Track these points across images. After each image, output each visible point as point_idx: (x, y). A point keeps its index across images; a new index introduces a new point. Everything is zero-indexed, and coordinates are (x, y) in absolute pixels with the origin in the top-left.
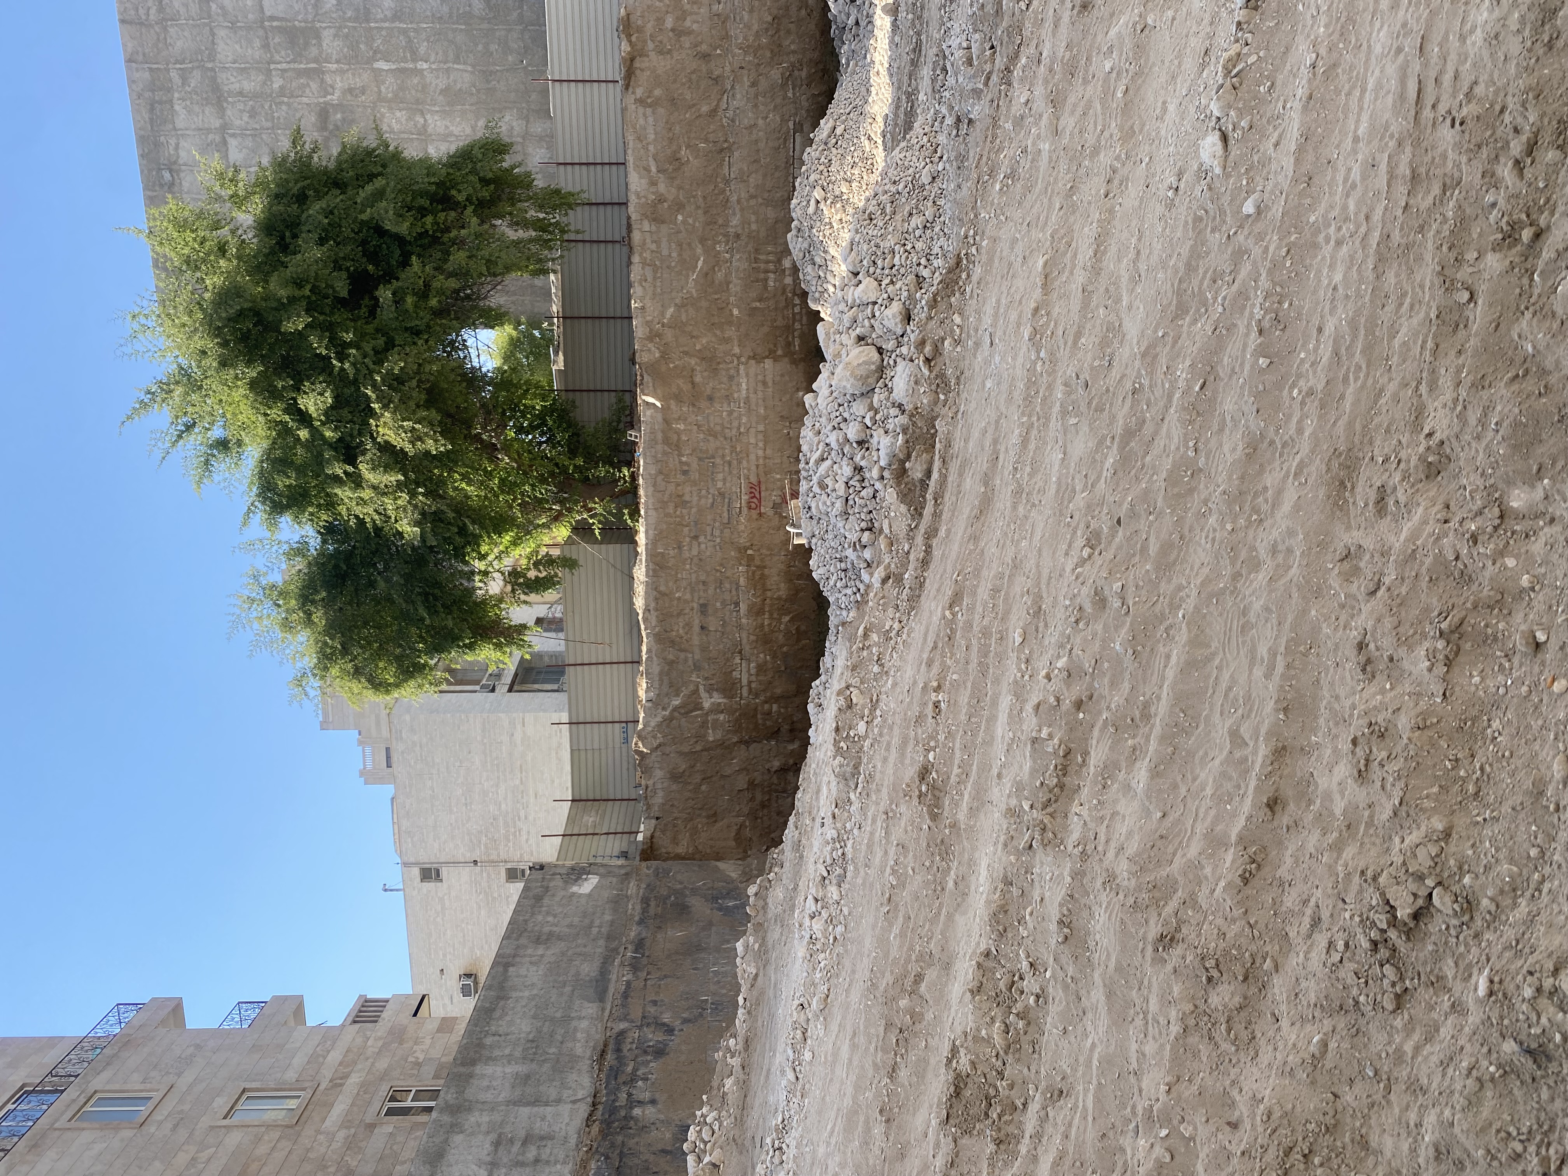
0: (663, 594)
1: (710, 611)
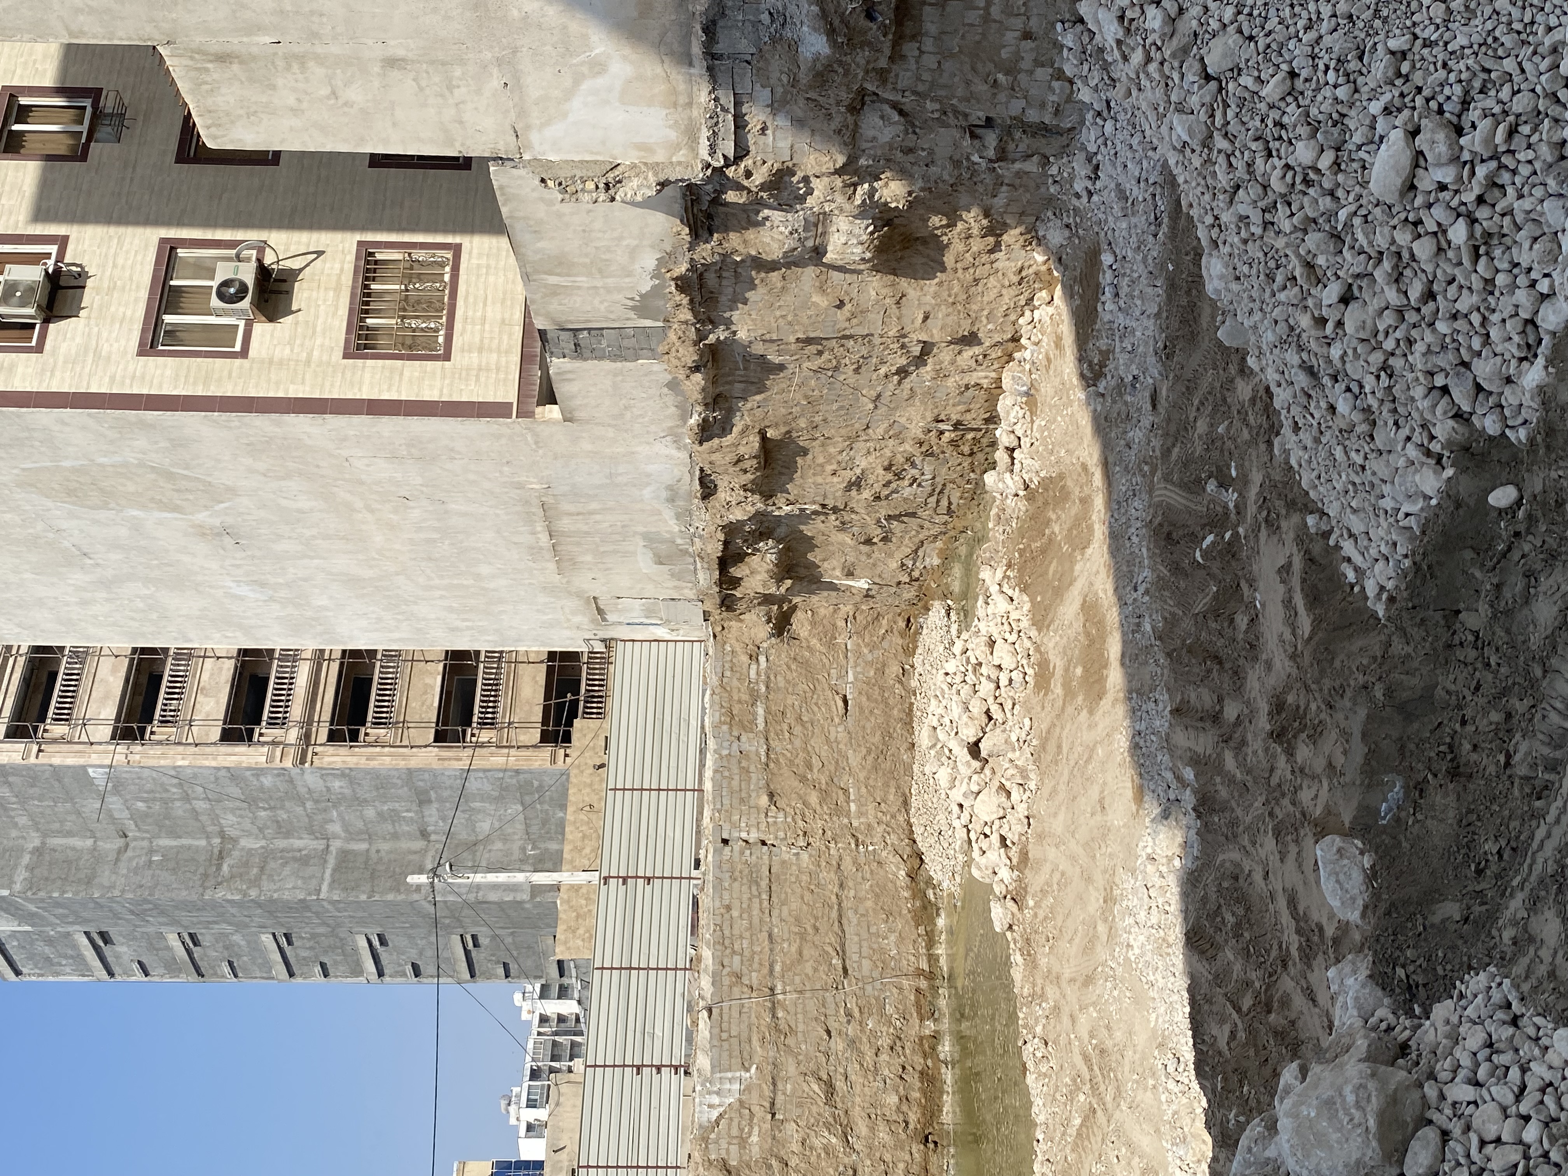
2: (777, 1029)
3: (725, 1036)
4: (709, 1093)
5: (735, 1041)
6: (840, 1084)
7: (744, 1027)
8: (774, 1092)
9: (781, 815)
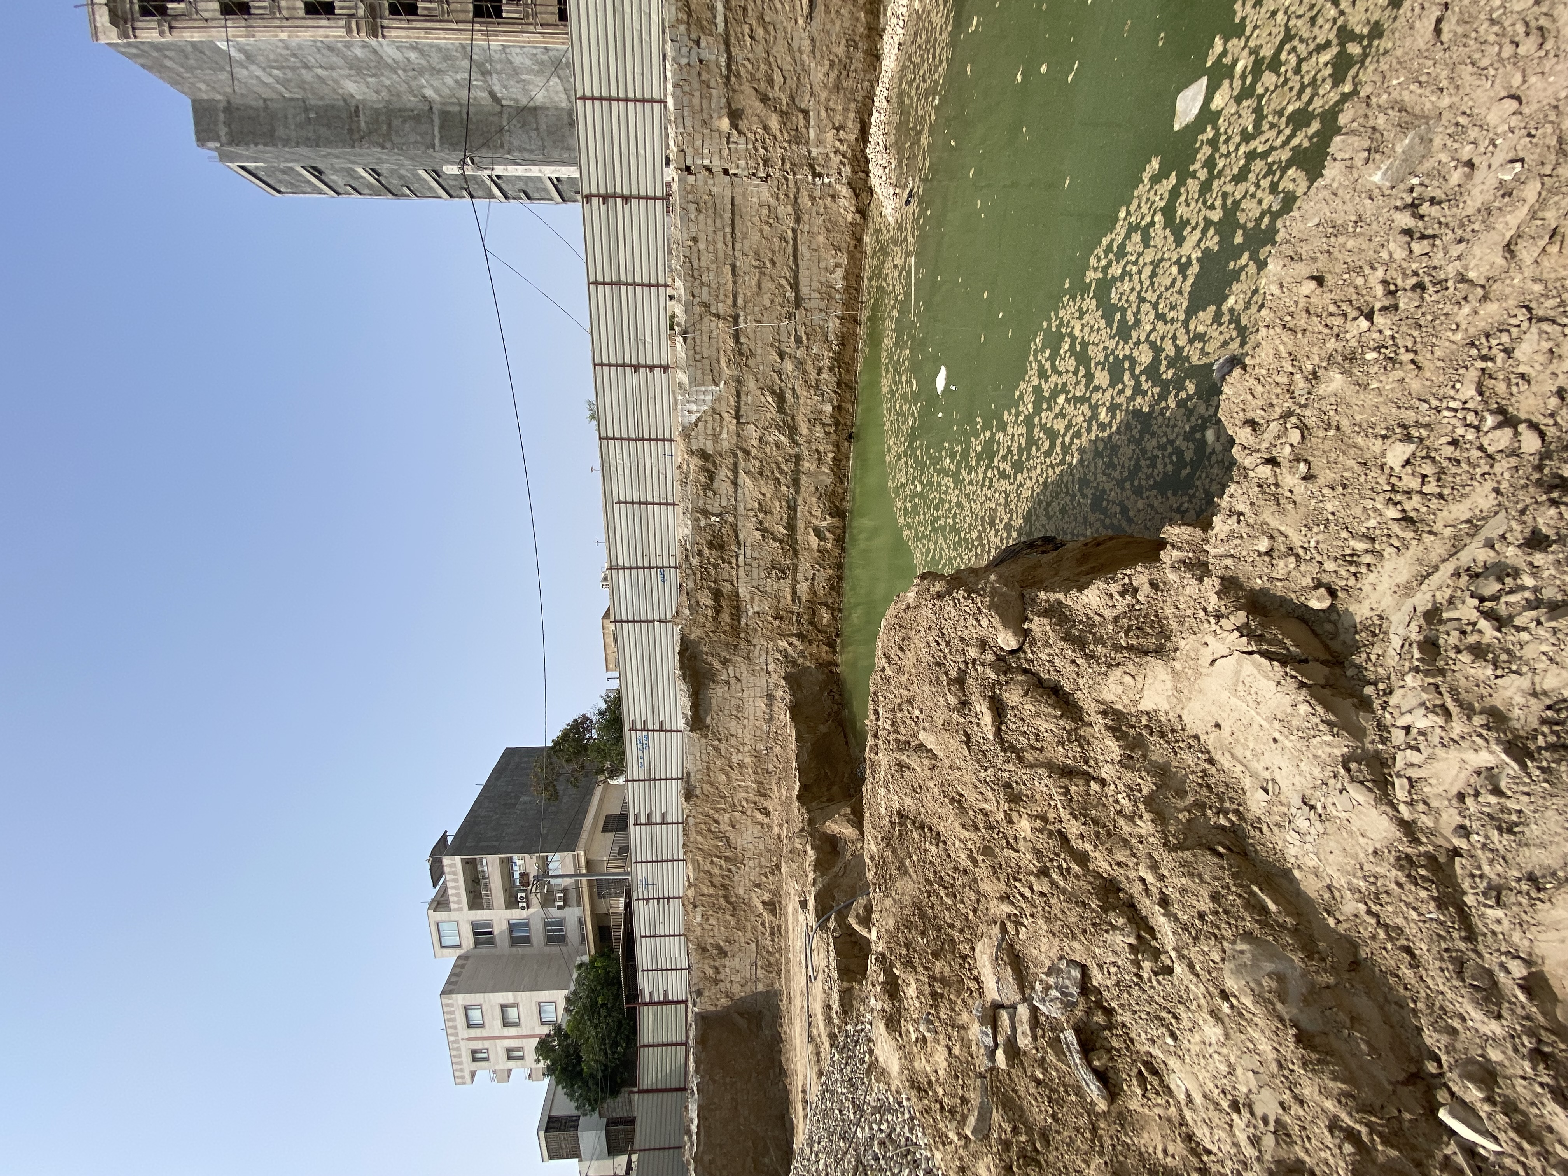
2: (741, 353)
3: (698, 357)
4: (689, 402)
5: (706, 362)
6: (789, 397)
7: (713, 349)
8: (738, 402)
9: (742, 140)
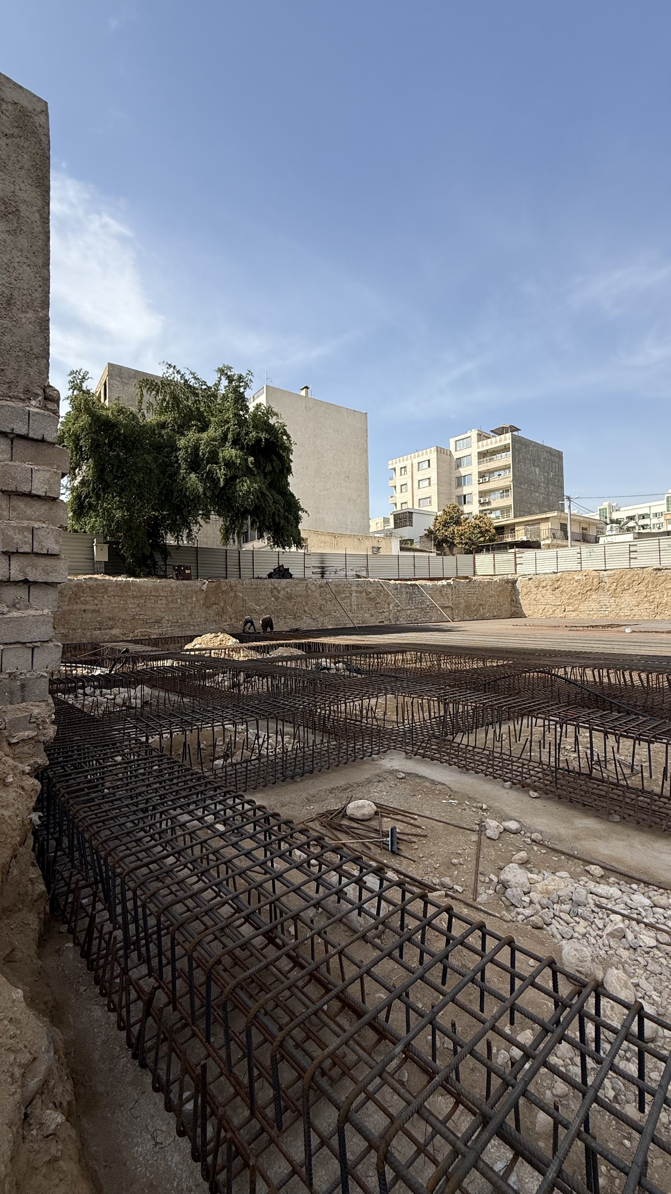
0: (106, 589)
1: (95, 615)
